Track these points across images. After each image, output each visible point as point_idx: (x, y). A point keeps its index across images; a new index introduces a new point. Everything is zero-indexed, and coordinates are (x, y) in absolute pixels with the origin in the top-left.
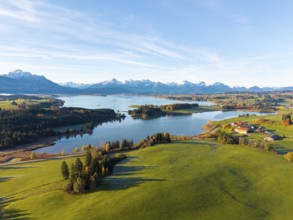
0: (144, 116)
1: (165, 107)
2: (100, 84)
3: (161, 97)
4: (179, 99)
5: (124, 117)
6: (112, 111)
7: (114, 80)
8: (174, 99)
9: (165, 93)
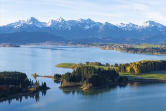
0: (85, 87)
1: (124, 67)
2: (10, 27)
3: (111, 47)
4: (144, 51)
5: (44, 88)
6: (23, 76)
7: (33, 19)
8: (136, 51)
9: (118, 41)
